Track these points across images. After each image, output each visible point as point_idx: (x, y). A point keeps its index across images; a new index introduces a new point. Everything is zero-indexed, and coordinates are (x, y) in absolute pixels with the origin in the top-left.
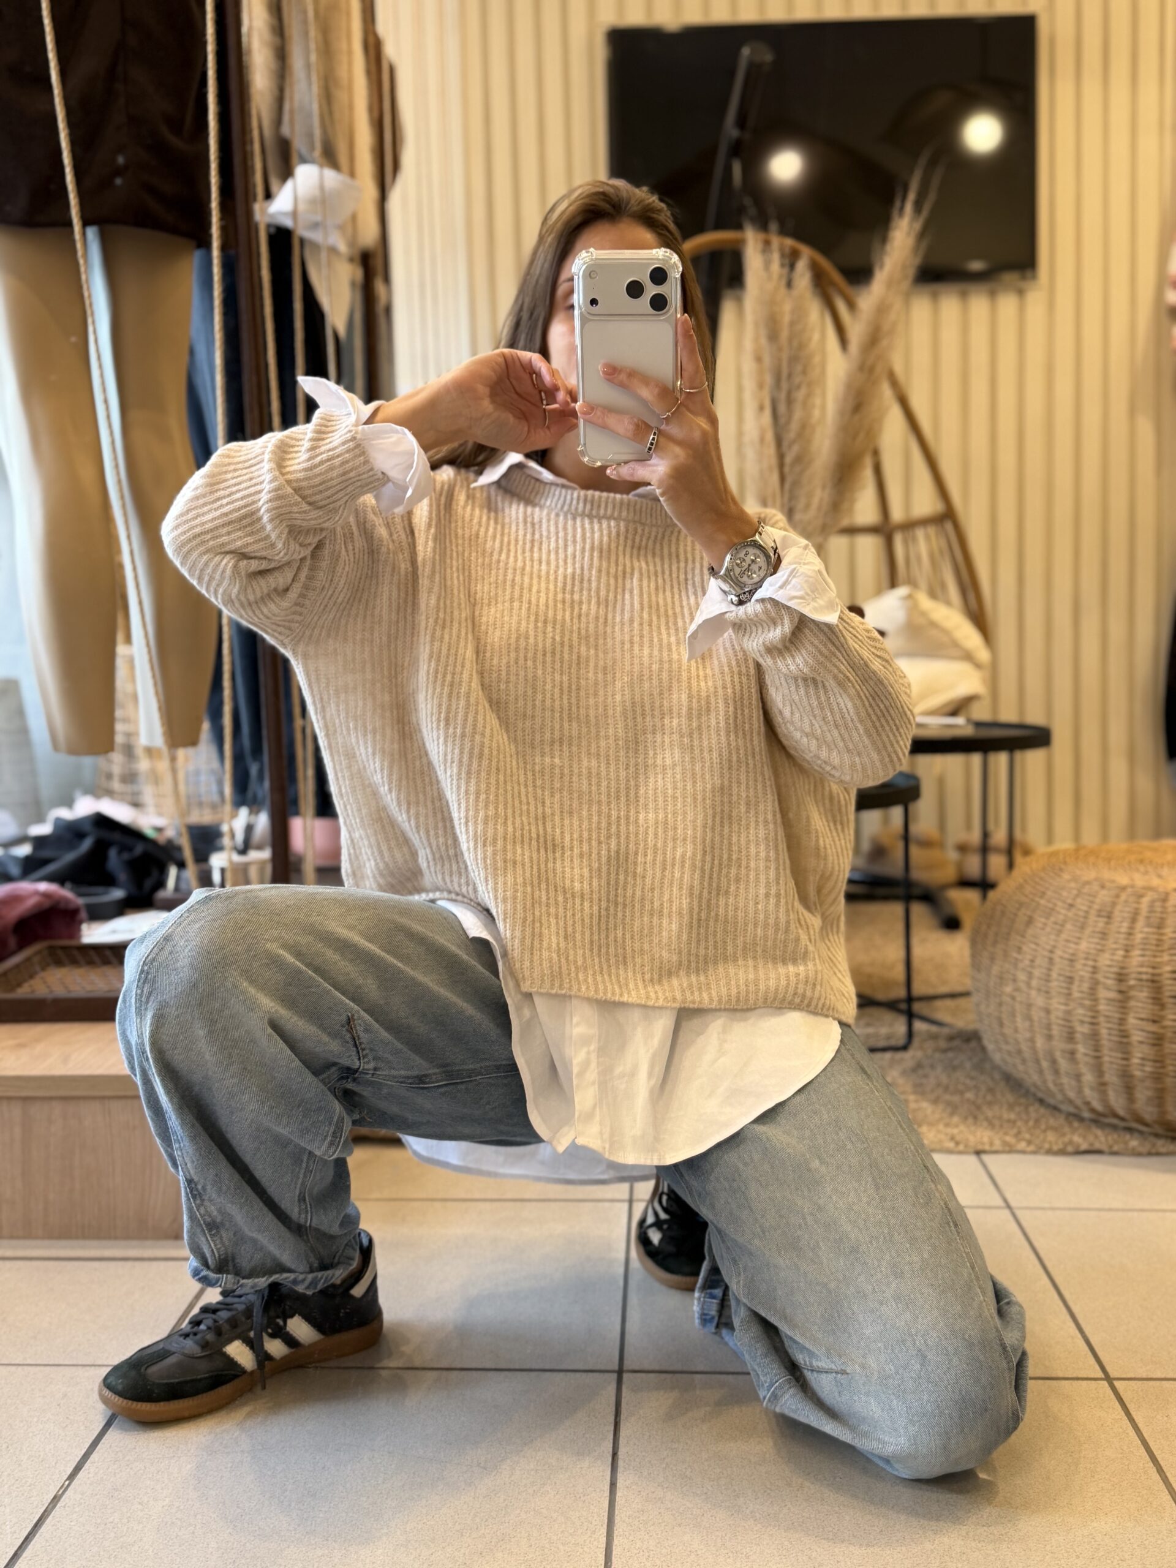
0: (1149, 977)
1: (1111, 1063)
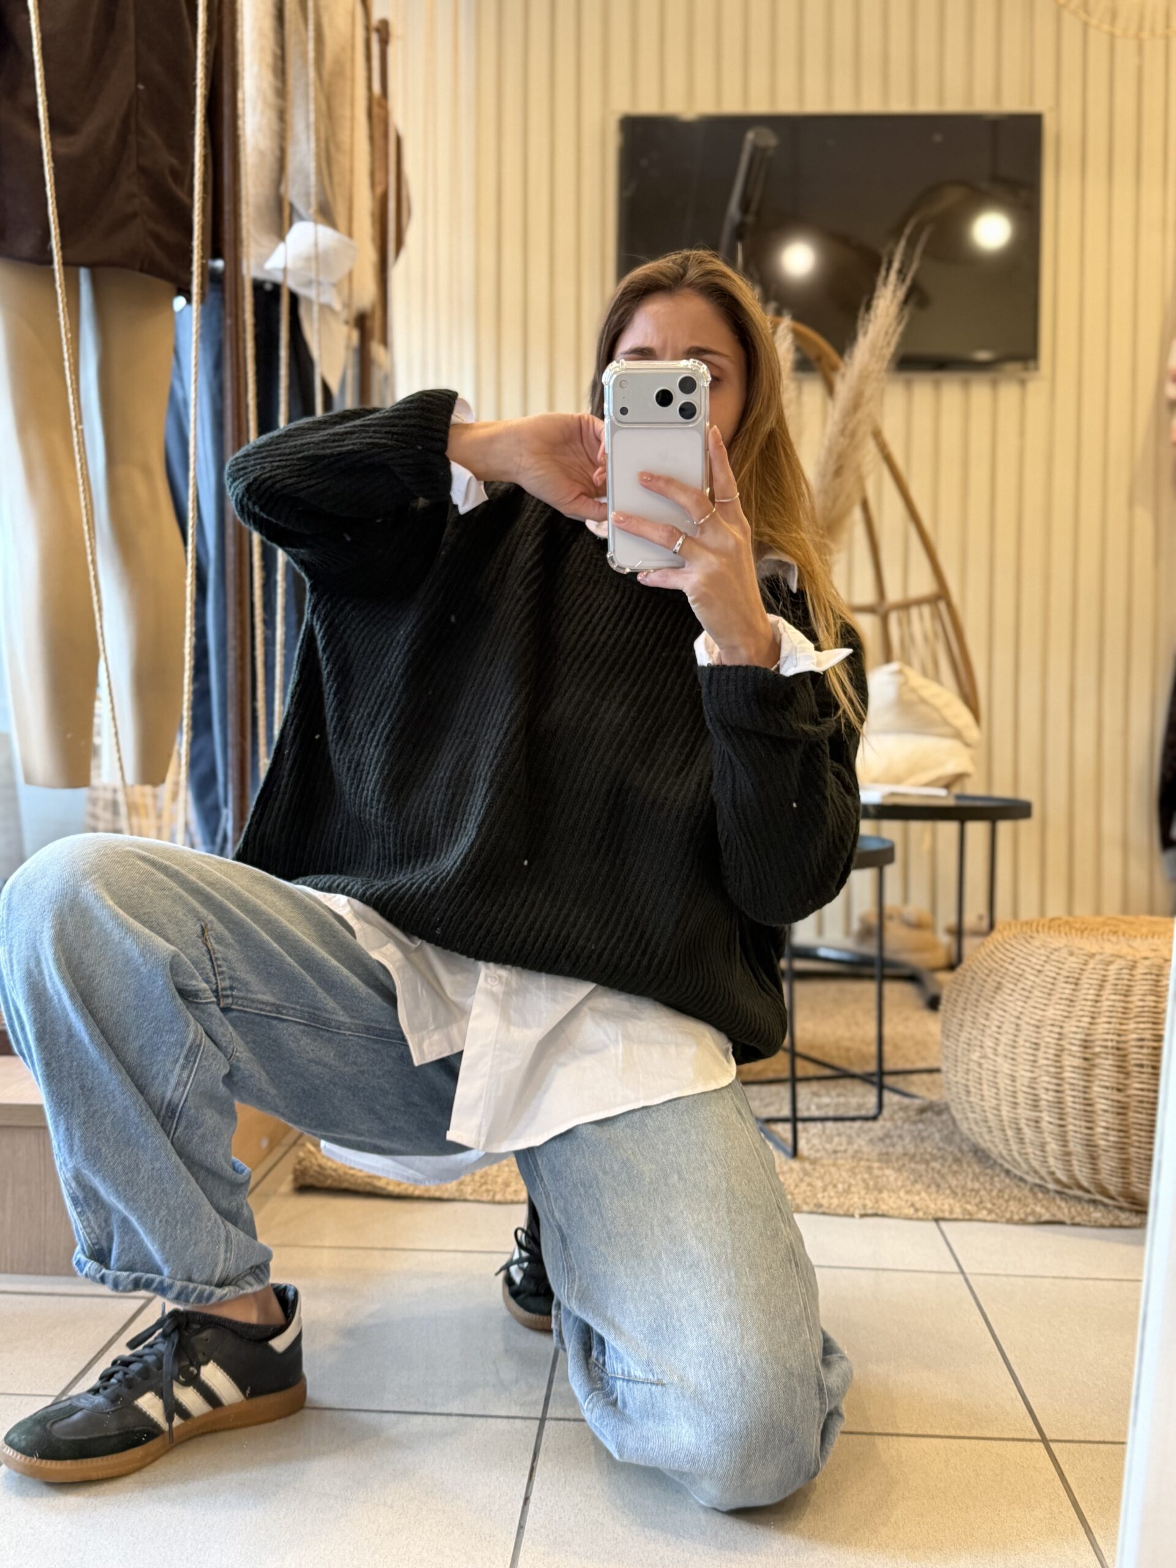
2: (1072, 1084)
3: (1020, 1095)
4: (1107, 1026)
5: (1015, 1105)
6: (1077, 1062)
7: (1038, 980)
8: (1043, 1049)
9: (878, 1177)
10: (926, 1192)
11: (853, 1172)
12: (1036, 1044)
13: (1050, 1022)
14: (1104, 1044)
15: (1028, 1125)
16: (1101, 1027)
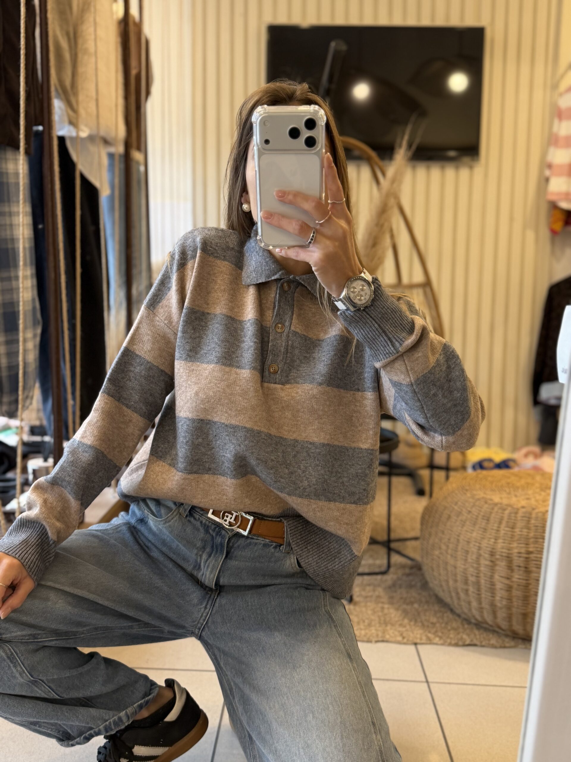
0: (506, 554)
1: (486, 598)
2: (485, 574)
3: (459, 576)
4: (503, 544)
5: (456, 581)
6: (487, 563)
7: (469, 517)
8: (470, 554)
9: (386, 614)
10: (410, 625)
11: (374, 612)
12: (467, 551)
13: (475, 540)
14: (501, 554)
15: (462, 592)
16: (500, 544)
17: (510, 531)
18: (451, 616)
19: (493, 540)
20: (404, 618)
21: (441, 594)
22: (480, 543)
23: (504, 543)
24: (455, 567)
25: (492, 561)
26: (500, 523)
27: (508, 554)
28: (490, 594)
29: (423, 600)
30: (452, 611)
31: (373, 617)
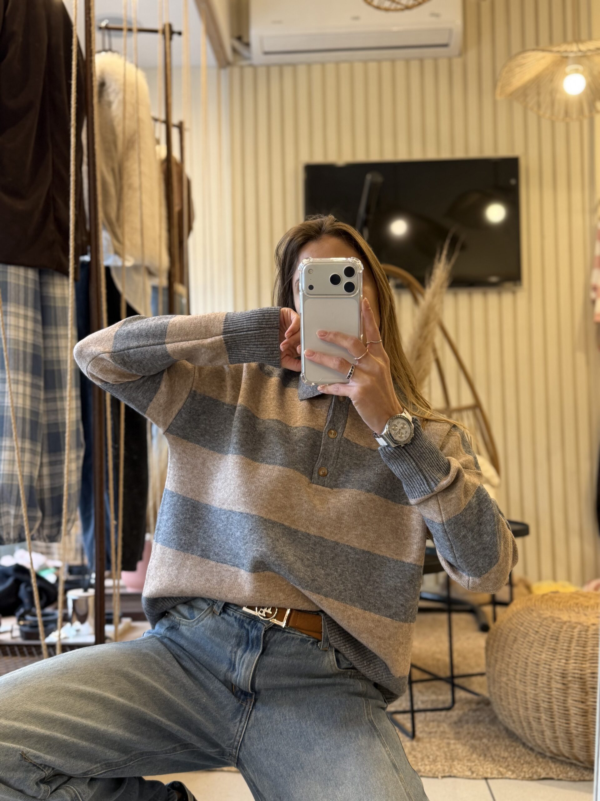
0: (579, 676)
1: (560, 725)
2: (557, 698)
3: (529, 703)
4: (574, 665)
5: (527, 709)
6: (560, 686)
7: (536, 637)
8: (540, 678)
9: (452, 750)
10: (478, 760)
11: (439, 748)
12: (537, 674)
13: (544, 662)
14: (573, 675)
15: (534, 721)
16: (571, 665)
17: (581, 650)
18: (523, 750)
19: (564, 661)
20: (473, 753)
21: (511, 726)
22: (550, 665)
23: (575, 663)
24: (525, 694)
25: (564, 684)
26: (570, 642)
27: (581, 674)
28: (564, 721)
29: (493, 734)
30: (524, 744)
31: (438, 753)
